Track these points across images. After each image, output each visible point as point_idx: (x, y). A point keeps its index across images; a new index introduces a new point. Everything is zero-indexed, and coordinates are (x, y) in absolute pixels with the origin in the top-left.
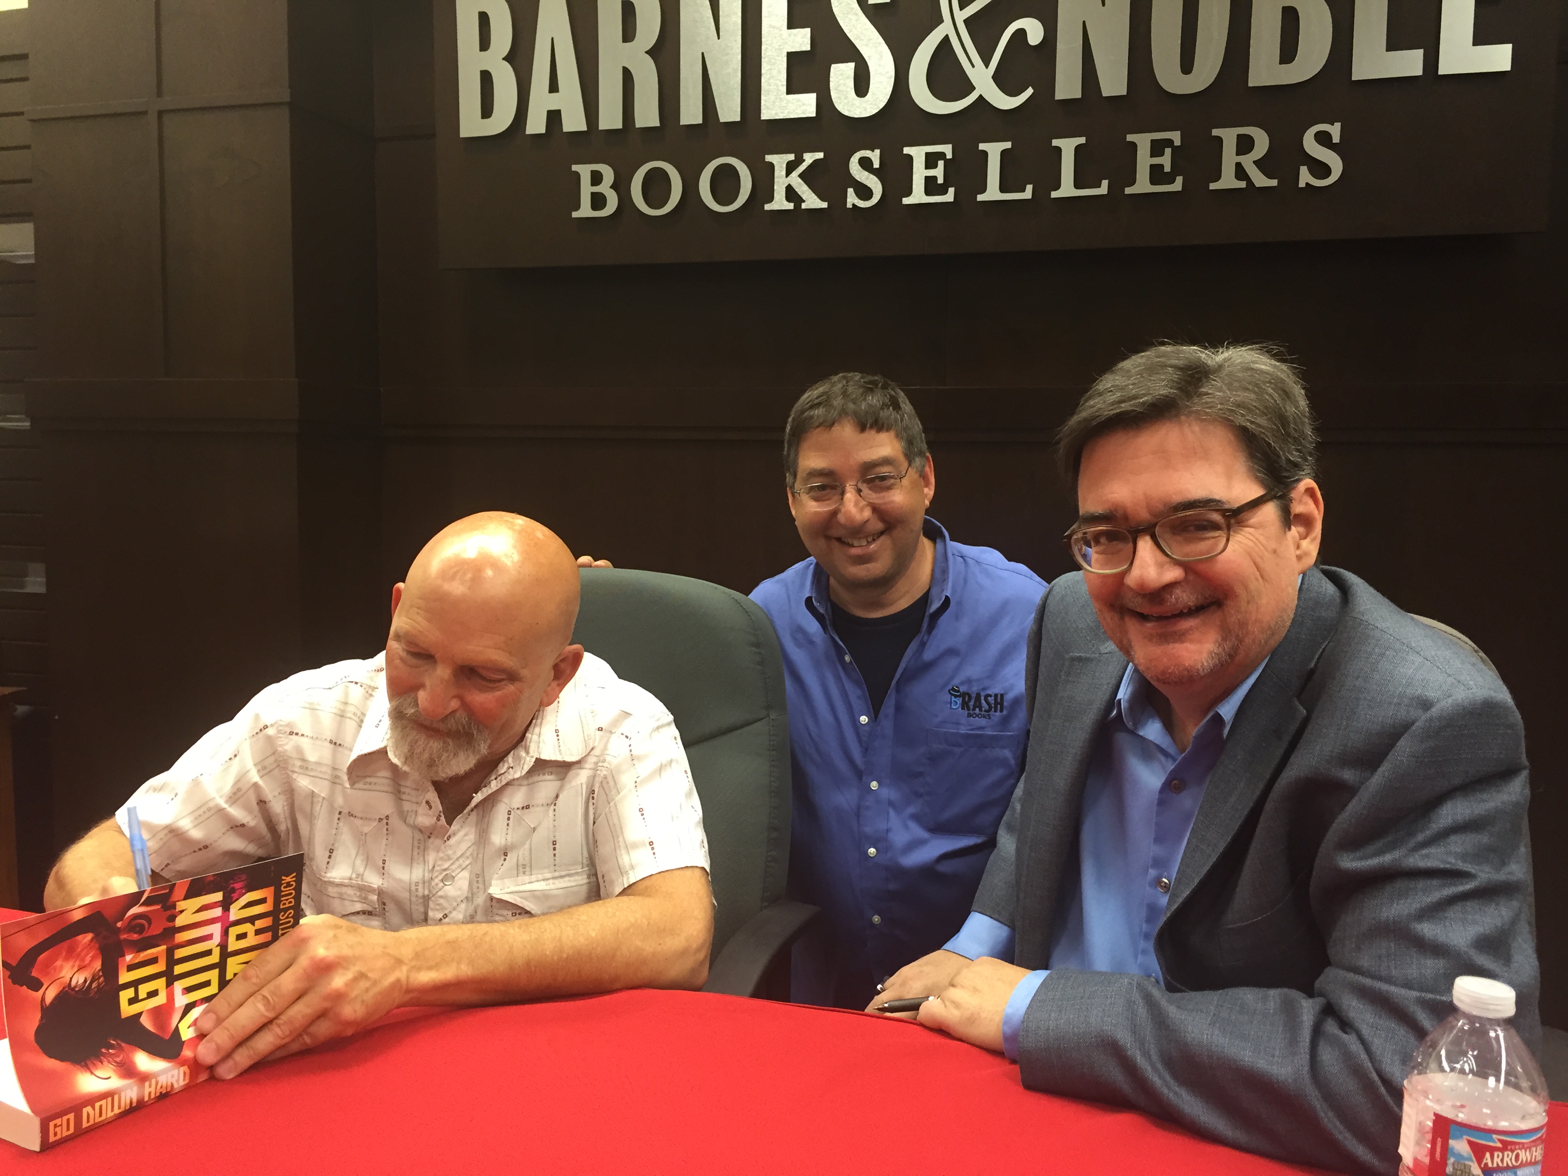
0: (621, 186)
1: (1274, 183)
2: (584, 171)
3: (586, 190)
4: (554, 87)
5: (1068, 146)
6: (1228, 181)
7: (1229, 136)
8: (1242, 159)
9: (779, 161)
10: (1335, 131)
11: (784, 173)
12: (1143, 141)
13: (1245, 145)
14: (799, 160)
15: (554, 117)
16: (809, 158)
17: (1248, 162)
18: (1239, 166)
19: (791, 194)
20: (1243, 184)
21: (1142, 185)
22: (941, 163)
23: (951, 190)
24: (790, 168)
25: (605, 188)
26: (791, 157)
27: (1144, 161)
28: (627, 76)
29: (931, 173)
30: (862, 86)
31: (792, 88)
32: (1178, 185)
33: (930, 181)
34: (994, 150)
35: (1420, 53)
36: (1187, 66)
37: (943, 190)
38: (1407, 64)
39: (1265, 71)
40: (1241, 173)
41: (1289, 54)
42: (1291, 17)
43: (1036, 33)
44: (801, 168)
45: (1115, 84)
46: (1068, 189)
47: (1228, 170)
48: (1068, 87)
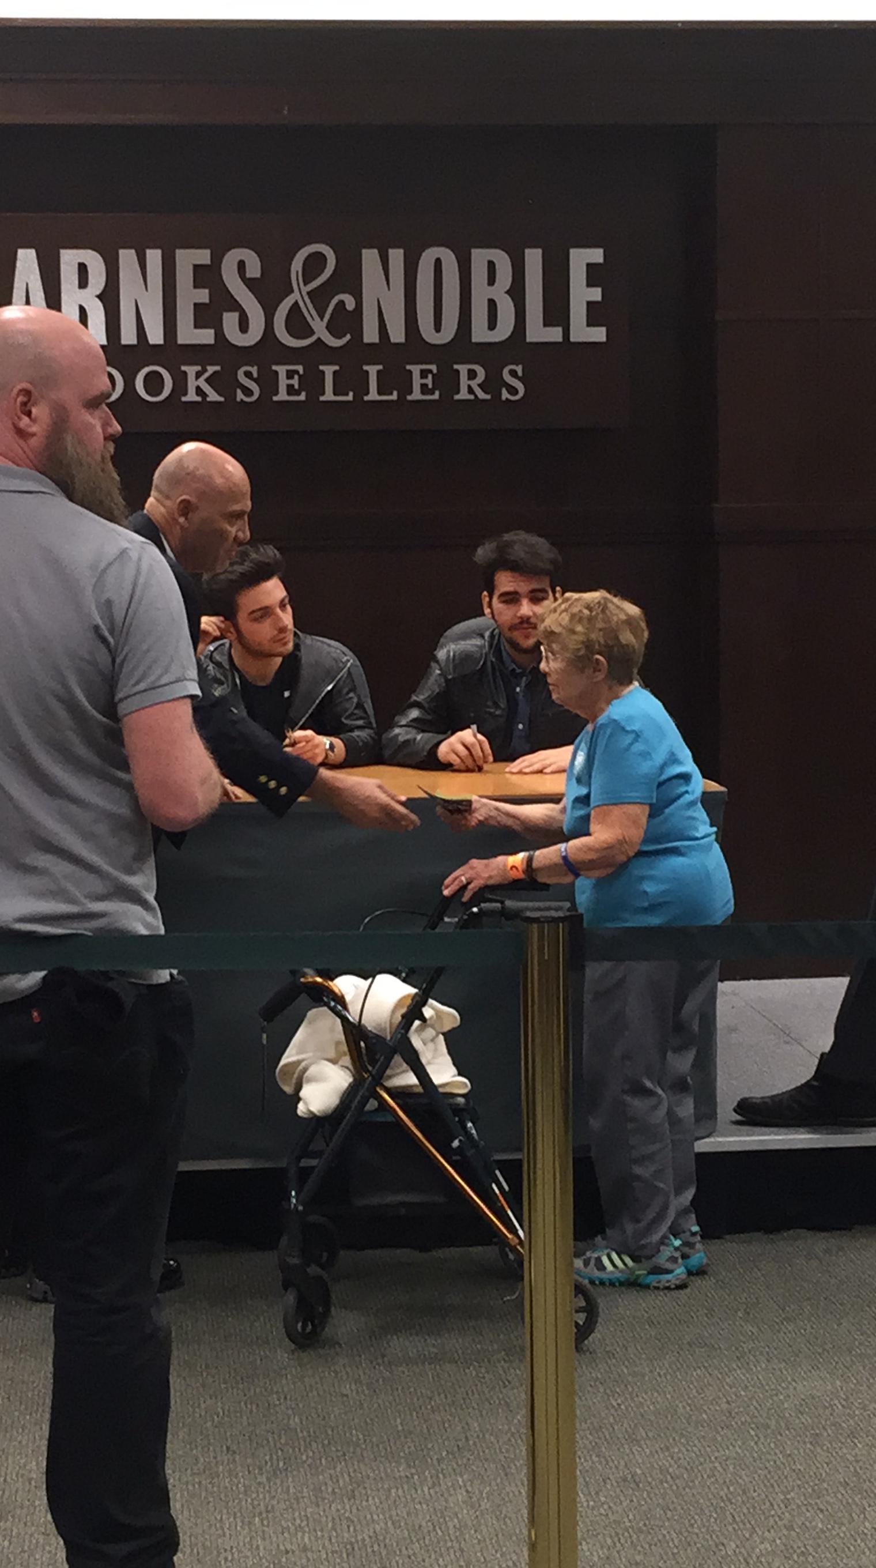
1: (488, 397)
5: (373, 370)
6: (463, 395)
7: (463, 369)
8: (471, 383)
9: (191, 370)
10: (519, 369)
11: (194, 378)
12: (416, 369)
13: (472, 374)
14: (204, 371)
16: (211, 369)
17: (474, 384)
18: (469, 387)
19: (199, 391)
20: (472, 397)
21: (416, 395)
22: (296, 377)
23: (303, 394)
24: (198, 375)
26: (199, 368)
27: (417, 382)
28: (83, 311)
29: (290, 382)
30: (244, 326)
31: (199, 323)
32: (436, 396)
33: (290, 387)
34: (329, 370)
35: (560, 329)
36: (438, 328)
37: (298, 393)
38: (555, 334)
39: (480, 333)
40: (471, 390)
41: (492, 325)
42: (492, 304)
43: (350, 303)
44: (206, 375)
45: (397, 334)
46: (373, 395)
47: (464, 389)
48: (371, 335)
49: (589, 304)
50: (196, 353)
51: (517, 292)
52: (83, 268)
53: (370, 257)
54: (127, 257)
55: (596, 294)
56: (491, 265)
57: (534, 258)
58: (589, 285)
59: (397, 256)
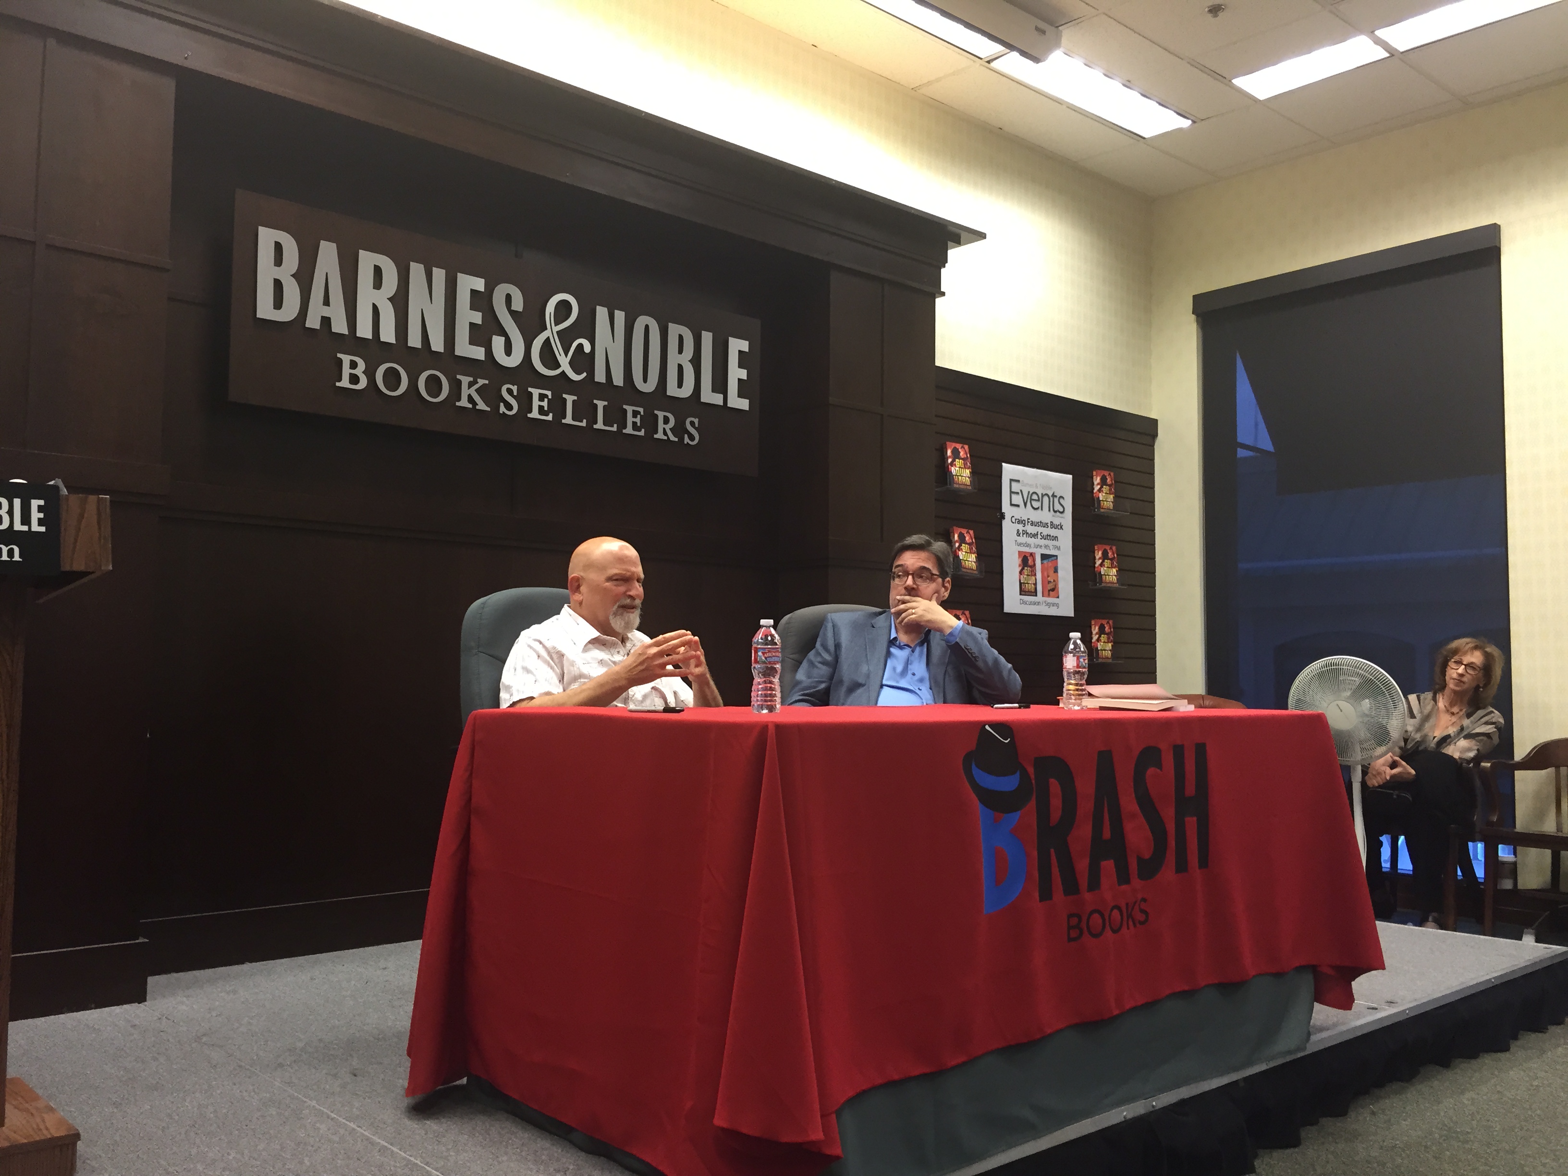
0: (370, 374)
1: (676, 440)
2: (346, 359)
3: (346, 371)
4: (327, 302)
5: (601, 404)
6: (660, 435)
7: (660, 415)
8: (665, 426)
9: (465, 380)
10: (696, 422)
11: (467, 387)
12: (629, 409)
13: (666, 420)
14: (475, 382)
15: (326, 321)
16: (481, 382)
17: (667, 428)
18: (664, 429)
19: (470, 399)
20: (666, 438)
21: (629, 430)
22: (546, 400)
23: (551, 415)
24: (471, 385)
25: (359, 371)
26: (471, 379)
27: (630, 419)
28: (376, 310)
29: (542, 404)
30: (508, 349)
31: (472, 342)
32: (642, 433)
33: (541, 408)
34: (570, 399)
35: (721, 395)
36: (645, 379)
37: (546, 414)
38: (718, 399)
39: (672, 390)
40: (665, 433)
41: (680, 385)
42: (680, 367)
43: (587, 348)
44: (476, 386)
45: (618, 380)
46: (599, 425)
47: (660, 430)
48: (600, 376)
49: (740, 381)
50: (468, 365)
51: (696, 361)
52: (378, 271)
53: (602, 313)
54: (417, 270)
55: (743, 374)
56: (681, 338)
57: (707, 338)
58: (740, 366)
59: (620, 316)
